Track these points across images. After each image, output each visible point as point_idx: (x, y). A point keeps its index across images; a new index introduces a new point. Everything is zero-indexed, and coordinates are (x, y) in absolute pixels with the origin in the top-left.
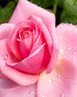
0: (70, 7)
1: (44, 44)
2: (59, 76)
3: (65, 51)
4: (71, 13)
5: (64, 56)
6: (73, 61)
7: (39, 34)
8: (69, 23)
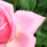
0: (23, 4)
1: (7, 23)
2: (18, 43)
3: (21, 27)
4: (24, 7)
5: (21, 31)
6: (26, 33)
7: (3, 17)
8: (23, 10)
